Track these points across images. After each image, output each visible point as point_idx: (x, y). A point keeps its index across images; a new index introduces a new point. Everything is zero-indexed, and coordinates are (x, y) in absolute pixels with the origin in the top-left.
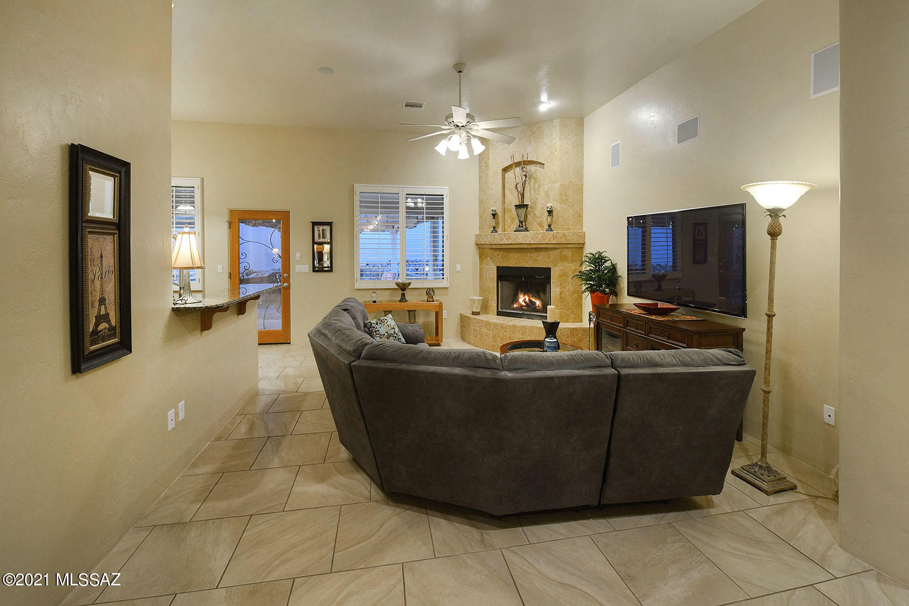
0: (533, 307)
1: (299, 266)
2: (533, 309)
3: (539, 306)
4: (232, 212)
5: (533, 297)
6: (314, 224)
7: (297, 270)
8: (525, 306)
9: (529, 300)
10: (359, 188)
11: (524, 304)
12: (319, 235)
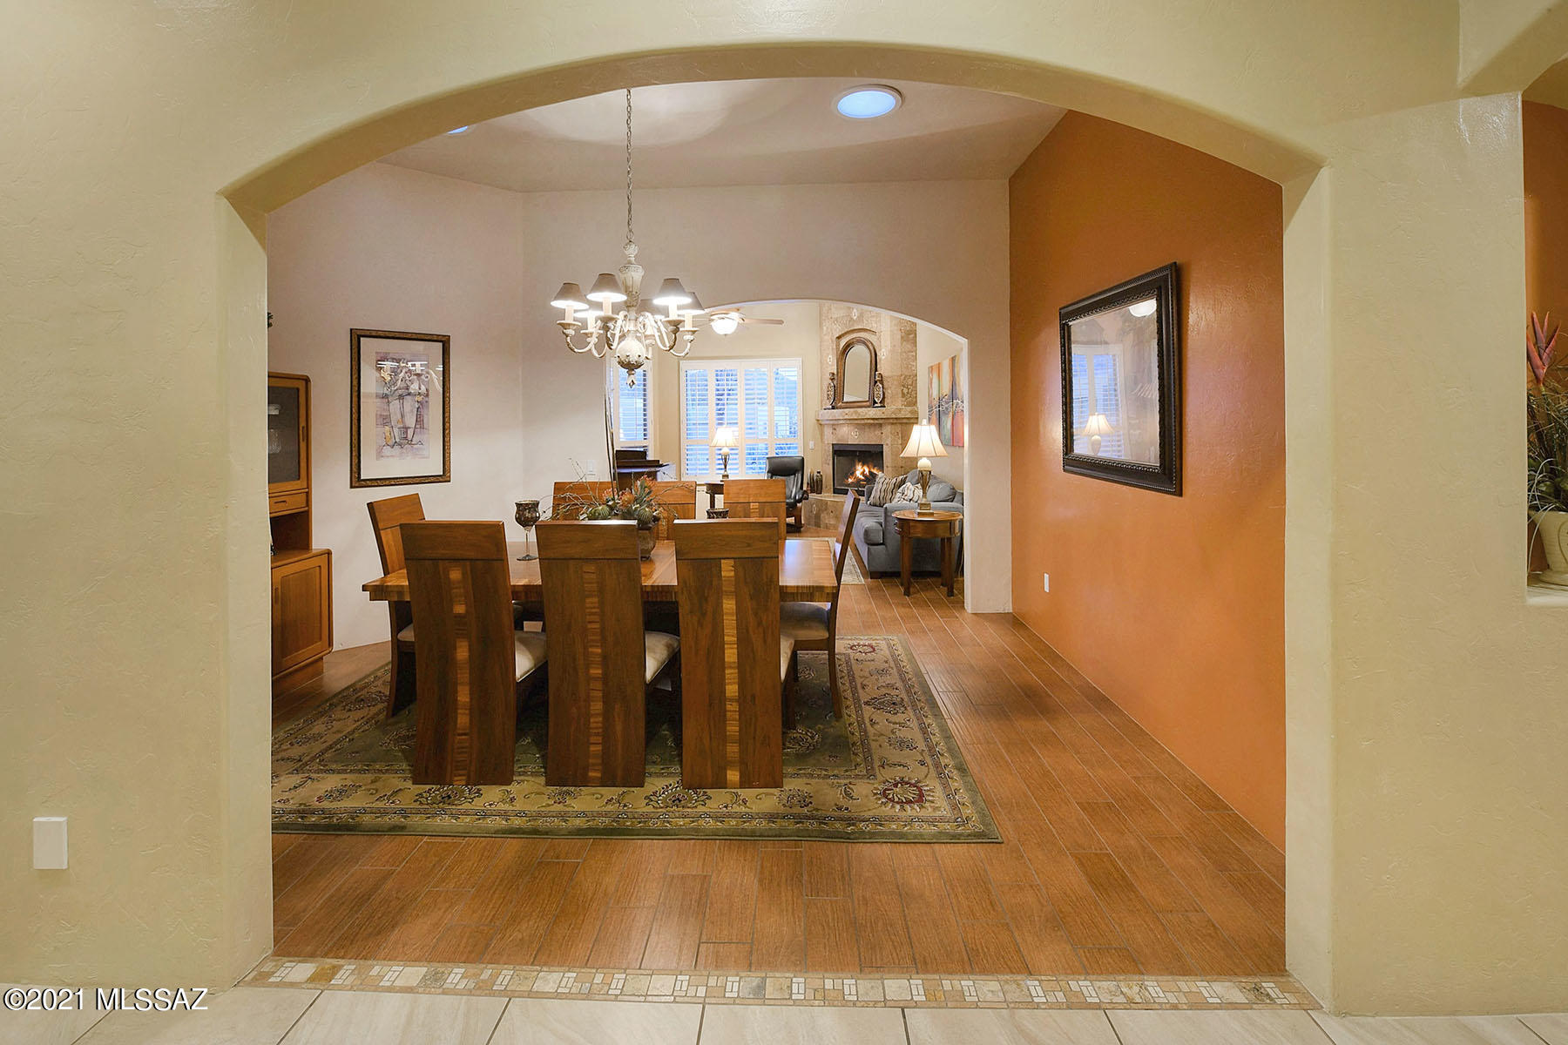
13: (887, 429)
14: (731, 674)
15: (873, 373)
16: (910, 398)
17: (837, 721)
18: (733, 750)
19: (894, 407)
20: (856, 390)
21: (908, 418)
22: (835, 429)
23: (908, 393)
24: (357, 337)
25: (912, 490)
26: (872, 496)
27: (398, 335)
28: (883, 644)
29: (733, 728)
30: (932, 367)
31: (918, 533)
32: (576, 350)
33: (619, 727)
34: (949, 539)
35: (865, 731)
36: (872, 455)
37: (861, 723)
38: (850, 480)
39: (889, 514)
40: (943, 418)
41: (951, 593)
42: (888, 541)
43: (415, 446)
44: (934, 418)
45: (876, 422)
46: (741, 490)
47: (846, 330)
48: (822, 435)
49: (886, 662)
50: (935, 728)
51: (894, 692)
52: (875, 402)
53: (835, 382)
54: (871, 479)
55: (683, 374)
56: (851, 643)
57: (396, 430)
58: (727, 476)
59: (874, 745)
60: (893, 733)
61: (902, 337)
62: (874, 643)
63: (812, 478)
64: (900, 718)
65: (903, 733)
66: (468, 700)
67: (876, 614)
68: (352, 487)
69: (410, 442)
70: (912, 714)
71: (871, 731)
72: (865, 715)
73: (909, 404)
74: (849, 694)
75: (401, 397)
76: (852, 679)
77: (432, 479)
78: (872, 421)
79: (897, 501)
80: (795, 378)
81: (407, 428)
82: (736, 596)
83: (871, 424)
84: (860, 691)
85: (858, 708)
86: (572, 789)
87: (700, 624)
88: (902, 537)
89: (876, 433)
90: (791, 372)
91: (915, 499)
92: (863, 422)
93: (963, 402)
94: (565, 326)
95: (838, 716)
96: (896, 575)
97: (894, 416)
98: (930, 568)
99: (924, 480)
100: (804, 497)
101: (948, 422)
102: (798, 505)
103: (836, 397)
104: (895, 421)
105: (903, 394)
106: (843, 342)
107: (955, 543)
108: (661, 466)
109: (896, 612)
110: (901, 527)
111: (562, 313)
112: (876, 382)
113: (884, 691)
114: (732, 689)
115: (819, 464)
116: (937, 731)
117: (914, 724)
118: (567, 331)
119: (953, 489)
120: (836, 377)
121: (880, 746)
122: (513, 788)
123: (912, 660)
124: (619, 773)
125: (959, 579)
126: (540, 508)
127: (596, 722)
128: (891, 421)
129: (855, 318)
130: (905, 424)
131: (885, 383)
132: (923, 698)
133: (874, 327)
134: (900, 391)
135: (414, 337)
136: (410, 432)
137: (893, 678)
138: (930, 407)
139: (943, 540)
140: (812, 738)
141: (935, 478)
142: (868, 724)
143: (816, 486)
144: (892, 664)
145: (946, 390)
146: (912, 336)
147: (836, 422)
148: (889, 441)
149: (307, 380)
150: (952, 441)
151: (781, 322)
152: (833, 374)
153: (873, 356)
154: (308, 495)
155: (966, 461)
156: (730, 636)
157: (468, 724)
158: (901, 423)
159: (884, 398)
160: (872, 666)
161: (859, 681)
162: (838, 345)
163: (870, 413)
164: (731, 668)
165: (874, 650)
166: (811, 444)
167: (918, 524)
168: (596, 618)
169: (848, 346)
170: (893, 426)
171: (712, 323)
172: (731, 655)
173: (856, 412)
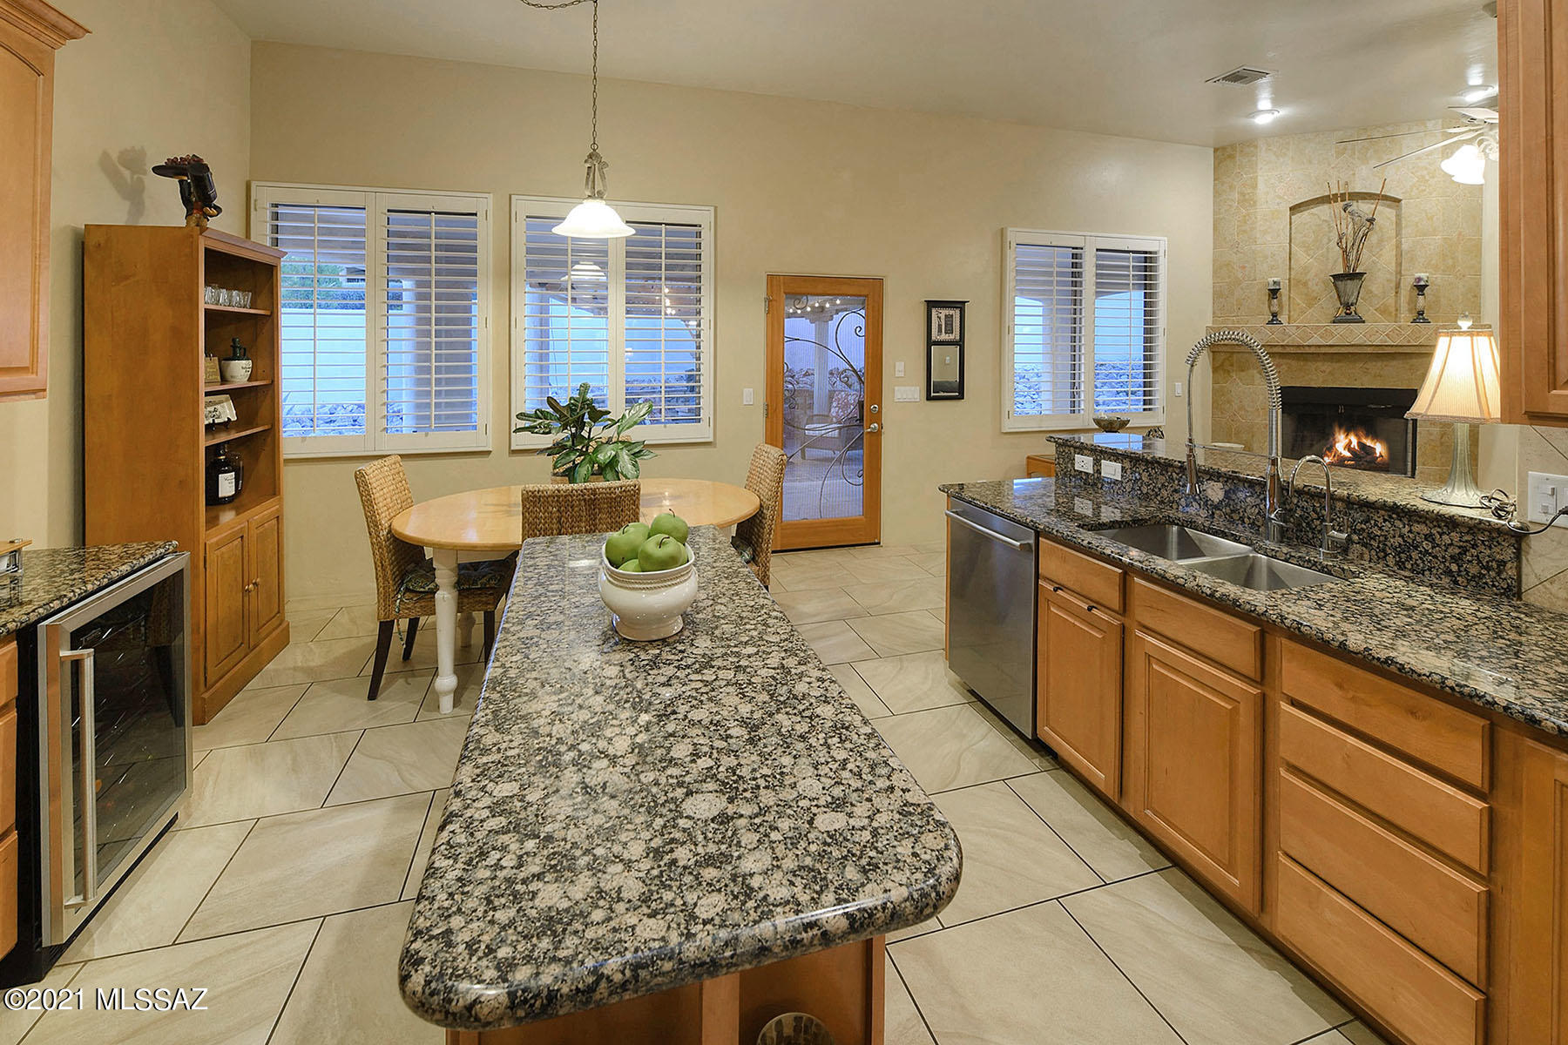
0: (1368, 458)
1: (902, 388)
2: (1369, 462)
3: (1381, 456)
4: (772, 279)
5: (1367, 436)
6: (931, 305)
7: (898, 395)
8: (1349, 459)
9: (1360, 443)
10: (1013, 235)
11: (1348, 454)
12: (940, 326)
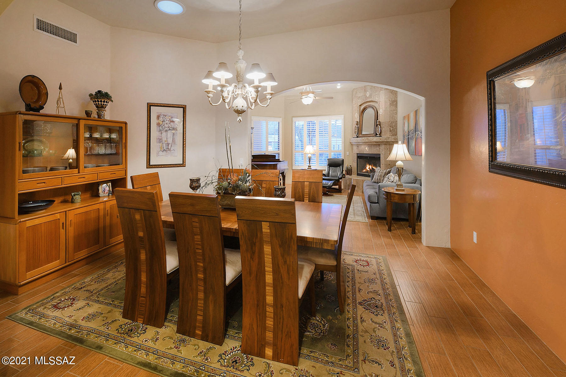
13: (382, 147)
14: (269, 290)
15: (376, 121)
16: (394, 131)
17: (341, 315)
18: (269, 335)
19: (386, 136)
20: (368, 129)
21: (392, 142)
22: (358, 147)
23: (393, 130)
24: (150, 106)
25: (393, 177)
26: (374, 178)
27: (165, 105)
28: (374, 261)
29: (270, 323)
30: (405, 116)
31: (396, 199)
32: (213, 104)
33: (211, 308)
34: (413, 204)
35: (357, 326)
36: (374, 159)
37: (355, 319)
38: (364, 171)
39: (380, 188)
40: (410, 141)
41: (414, 232)
42: (380, 202)
43: (172, 152)
44: (406, 141)
45: (377, 143)
46: (301, 175)
47: (364, 102)
48: (352, 149)
49: (375, 274)
50: (401, 332)
51: (378, 298)
52: (377, 134)
53: (358, 126)
54: (373, 171)
55: (294, 123)
56: (356, 258)
57: (164, 145)
58: (310, 166)
59: (361, 340)
60: (375, 332)
61: (390, 104)
62: (369, 260)
63: (347, 168)
64: (379, 319)
65: (381, 333)
66: (146, 280)
67: (371, 240)
68: (147, 168)
69: (169, 150)
70: (387, 317)
71: (361, 327)
72: (358, 313)
73: (393, 135)
74: (350, 295)
75: (166, 131)
76: (354, 285)
77: (178, 165)
78: (375, 143)
79: (385, 182)
80: (341, 124)
81: (168, 144)
82: (271, 244)
83: (375, 144)
84: (357, 293)
85: (355, 307)
86: (187, 338)
87: (252, 258)
88: (387, 201)
89: (377, 148)
90: (340, 122)
91: (395, 181)
92: (371, 143)
93: (421, 133)
94: (208, 92)
95: (342, 312)
96: (384, 219)
97: (386, 141)
98: (402, 217)
99: (400, 172)
100: (343, 176)
101: (413, 144)
102: (340, 180)
103: (359, 132)
104: (386, 143)
105: (390, 131)
106: (362, 107)
107: (417, 206)
108: (280, 161)
109: (383, 241)
110: (387, 196)
111: (207, 86)
112: (377, 125)
113: (371, 295)
114: (270, 299)
115: (351, 162)
116: (403, 335)
117: (388, 326)
118: (209, 95)
119: (416, 177)
120: (359, 123)
121: (365, 342)
122: (162, 331)
123: (390, 275)
124: (210, 335)
125: (419, 223)
126: (201, 181)
127: (201, 303)
128: (384, 143)
129: (368, 96)
130: (390, 145)
131: (381, 125)
132: (394, 305)
133: (376, 99)
134: (389, 129)
135: (172, 106)
136: (170, 145)
137: (377, 287)
138: (404, 136)
139: (409, 204)
140: (324, 325)
141: (406, 170)
142: (359, 321)
143: (349, 172)
144: (378, 276)
145: (412, 127)
146: (395, 103)
147: (358, 144)
148: (383, 153)
149: (126, 123)
150: (414, 152)
151: (332, 98)
152: (358, 122)
153: (376, 113)
154: (126, 171)
155: (423, 163)
156: (269, 268)
157: (145, 292)
158: (389, 144)
159: (381, 132)
160: (366, 276)
161: (357, 285)
162: (360, 109)
163: (374, 139)
164: (269, 286)
165: (368, 265)
166: (348, 153)
167: (396, 195)
168: (200, 247)
169: (365, 109)
170: (385, 146)
171: (302, 100)
172: (269, 278)
173: (367, 139)
